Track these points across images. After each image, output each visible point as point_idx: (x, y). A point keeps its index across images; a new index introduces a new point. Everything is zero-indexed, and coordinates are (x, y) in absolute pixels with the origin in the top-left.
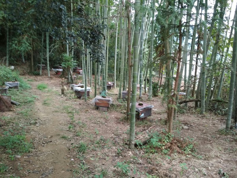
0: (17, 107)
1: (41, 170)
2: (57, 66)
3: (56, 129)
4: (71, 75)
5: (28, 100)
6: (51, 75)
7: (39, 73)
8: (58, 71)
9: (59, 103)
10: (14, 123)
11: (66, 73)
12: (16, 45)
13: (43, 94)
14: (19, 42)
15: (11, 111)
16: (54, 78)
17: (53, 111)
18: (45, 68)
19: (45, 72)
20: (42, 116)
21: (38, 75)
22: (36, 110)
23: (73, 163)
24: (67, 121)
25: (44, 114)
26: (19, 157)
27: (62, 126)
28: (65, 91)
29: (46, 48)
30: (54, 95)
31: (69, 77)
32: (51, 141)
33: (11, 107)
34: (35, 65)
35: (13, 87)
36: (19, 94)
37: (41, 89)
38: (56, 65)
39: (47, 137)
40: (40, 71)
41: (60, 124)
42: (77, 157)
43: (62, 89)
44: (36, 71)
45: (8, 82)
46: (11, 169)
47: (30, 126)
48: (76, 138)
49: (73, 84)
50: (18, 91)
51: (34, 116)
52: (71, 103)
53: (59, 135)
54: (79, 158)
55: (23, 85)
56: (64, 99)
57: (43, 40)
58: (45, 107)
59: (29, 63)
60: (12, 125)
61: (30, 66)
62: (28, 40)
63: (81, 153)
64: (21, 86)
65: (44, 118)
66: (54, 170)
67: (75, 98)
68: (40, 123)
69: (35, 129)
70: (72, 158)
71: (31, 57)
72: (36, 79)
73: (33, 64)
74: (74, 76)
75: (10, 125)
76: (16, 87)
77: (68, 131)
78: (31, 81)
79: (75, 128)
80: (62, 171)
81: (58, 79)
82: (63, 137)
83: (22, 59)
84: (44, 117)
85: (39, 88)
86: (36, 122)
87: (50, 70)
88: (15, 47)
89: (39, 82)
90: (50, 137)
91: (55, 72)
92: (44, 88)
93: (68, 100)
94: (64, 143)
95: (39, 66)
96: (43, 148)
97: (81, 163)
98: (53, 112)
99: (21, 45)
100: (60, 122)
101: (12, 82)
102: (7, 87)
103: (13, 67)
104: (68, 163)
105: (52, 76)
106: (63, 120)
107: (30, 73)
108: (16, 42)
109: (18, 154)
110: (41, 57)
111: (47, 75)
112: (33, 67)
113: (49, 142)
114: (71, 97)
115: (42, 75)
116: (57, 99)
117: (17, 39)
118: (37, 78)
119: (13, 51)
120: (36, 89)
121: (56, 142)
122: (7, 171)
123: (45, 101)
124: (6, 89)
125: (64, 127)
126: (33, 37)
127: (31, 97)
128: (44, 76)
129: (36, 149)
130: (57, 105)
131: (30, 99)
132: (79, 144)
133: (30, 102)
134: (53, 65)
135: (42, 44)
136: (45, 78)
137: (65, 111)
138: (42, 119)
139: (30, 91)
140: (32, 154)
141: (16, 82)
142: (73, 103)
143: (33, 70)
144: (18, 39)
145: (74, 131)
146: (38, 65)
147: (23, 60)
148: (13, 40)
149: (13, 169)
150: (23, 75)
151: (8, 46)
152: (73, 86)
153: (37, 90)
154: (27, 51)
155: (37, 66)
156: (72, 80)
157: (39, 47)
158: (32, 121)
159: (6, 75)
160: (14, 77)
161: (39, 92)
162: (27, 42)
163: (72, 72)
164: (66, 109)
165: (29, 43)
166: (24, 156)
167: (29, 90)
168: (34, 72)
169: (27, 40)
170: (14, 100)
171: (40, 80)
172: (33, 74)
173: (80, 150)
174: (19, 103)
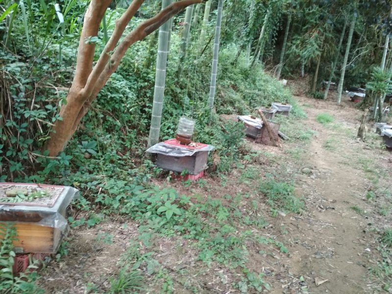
0: (285, 142)
1: (314, 246)
2: (357, 87)
3: (343, 192)
4: (379, 106)
5: (302, 135)
6: (341, 101)
7: (323, 96)
8: (356, 96)
9: (352, 150)
10: (279, 165)
11: (370, 102)
12: (297, 47)
13: (325, 131)
14: (303, 42)
15: (277, 146)
16: (347, 107)
17: (340, 161)
18: (334, 89)
19: (333, 94)
20: (320, 165)
21: (321, 98)
22: (312, 154)
23: (369, 257)
24: (363, 183)
25: (324, 163)
26: (284, 214)
27: (354, 189)
28: (364, 133)
29: (343, 54)
30: (343, 135)
31: (375, 109)
32: (334, 209)
33: (277, 141)
34: (319, 81)
35: (281, 112)
36: (289, 123)
37: (322, 123)
38: (354, 86)
39: (327, 200)
40: (324, 93)
41: (351, 186)
42: (377, 249)
43: (360, 129)
44: (318, 91)
45: (275, 104)
46: (272, 227)
47: (301, 176)
48: (377, 217)
49: (381, 123)
50: (288, 118)
51: (308, 161)
52: (372, 155)
53: (348, 203)
54: (380, 251)
55: (296, 110)
56: (360, 146)
57: (341, 40)
58: (327, 152)
59: (310, 77)
60: (277, 167)
61: (311, 83)
62: (318, 39)
63: (384, 245)
64: (293, 112)
65: (324, 169)
66: (336, 254)
67: (381, 149)
68: (317, 175)
69: (309, 182)
70: (368, 247)
71: (316, 68)
72: (317, 105)
73: (316, 80)
74: (386, 109)
75: (274, 167)
76: (286, 113)
77: (364, 200)
78: (309, 106)
79: (377, 200)
80: (348, 261)
81: (354, 109)
82: (354, 209)
83: (301, 70)
84: (324, 167)
85: (320, 120)
86: (311, 172)
87: (342, 93)
88: (295, 49)
89: (321, 110)
90: (332, 201)
91: (351, 97)
92: (328, 121)
93: (368, 149)
94: (356, 219)
95: (326, 84)
96: (320, 214)
97: (384, 261)
98: (339, 163)
99: (306, 47)
100: (352, 182)
101: (282, 104)
102: (274, 111)
103: (285, 81)
104: (360, 253)
105: (344, 104)
106: (357, 179)
107: (310, 93)
108: (298, 42)
109: (283, 210)
110: (332, 70)
111: (335, 100)
112: (315, 85)
113: (330, 208)
114: (373, 145)
115: (328, 99)
116: (348, 144)
117: (300, 37)
118: (318, 103)
119: (291, 56)
120: (315, 120)
121: (341, 211)
122: (266, 228)
123: (328, 143)
124: (272, 113)
125: (358, 192)
126: (327, 34)
127: (306, 131)
128: (331, 102)
129: (309, 213)
130: (347, 154)
131: (305, 135)
132: (383, 228)
133: (304, 138)
134: (350, 84)
135: (340, 47)
136: (331, 104)
137: (360, 167)
138: (320, 170)
139: (305, 122)
140: (302, 217)
141: (287, 105)
142: (377, 156)
143: (314, 90)
144: (302, 37)
145: (374, 203)
146: (324, 82)
147: (301, 73)
148: (293, 40)
149: (274, 229)
150: (298, 95)
151: (284, 49)
152: (382, 126)
153: (316, 123)
154: (312, 57)
155: (322, 83)
156: (380, 115)
157: (333, 52)
158: (305, 169)
159: (275, 93)
160: (285, 97)
161: (319, 126)
162: (315, 42)
163: (382, 102)
164: (363, 163)
165: (318, 45)
166: (290, 216)
167: (303, 121)
168: (316, 93)
169: (316, 39)
170: (282, 132)
171: (322, 107)
172: (313, 96)
173: (384, 239)
174: (288, 138)
